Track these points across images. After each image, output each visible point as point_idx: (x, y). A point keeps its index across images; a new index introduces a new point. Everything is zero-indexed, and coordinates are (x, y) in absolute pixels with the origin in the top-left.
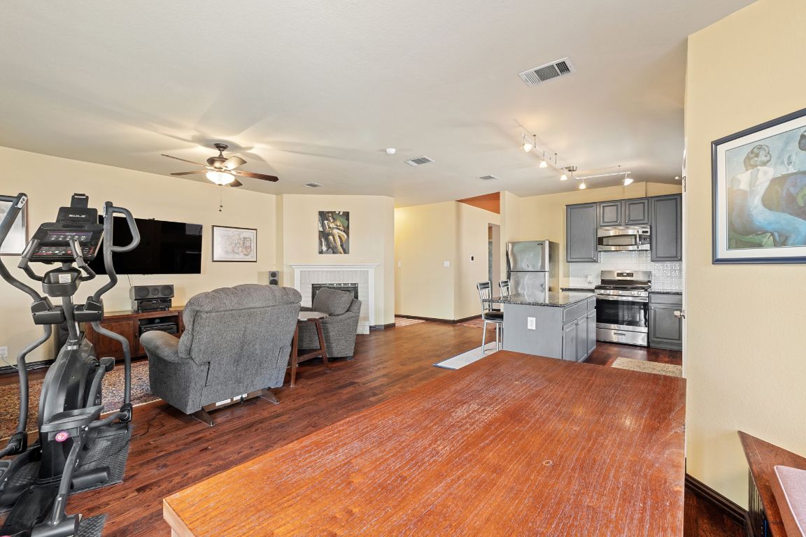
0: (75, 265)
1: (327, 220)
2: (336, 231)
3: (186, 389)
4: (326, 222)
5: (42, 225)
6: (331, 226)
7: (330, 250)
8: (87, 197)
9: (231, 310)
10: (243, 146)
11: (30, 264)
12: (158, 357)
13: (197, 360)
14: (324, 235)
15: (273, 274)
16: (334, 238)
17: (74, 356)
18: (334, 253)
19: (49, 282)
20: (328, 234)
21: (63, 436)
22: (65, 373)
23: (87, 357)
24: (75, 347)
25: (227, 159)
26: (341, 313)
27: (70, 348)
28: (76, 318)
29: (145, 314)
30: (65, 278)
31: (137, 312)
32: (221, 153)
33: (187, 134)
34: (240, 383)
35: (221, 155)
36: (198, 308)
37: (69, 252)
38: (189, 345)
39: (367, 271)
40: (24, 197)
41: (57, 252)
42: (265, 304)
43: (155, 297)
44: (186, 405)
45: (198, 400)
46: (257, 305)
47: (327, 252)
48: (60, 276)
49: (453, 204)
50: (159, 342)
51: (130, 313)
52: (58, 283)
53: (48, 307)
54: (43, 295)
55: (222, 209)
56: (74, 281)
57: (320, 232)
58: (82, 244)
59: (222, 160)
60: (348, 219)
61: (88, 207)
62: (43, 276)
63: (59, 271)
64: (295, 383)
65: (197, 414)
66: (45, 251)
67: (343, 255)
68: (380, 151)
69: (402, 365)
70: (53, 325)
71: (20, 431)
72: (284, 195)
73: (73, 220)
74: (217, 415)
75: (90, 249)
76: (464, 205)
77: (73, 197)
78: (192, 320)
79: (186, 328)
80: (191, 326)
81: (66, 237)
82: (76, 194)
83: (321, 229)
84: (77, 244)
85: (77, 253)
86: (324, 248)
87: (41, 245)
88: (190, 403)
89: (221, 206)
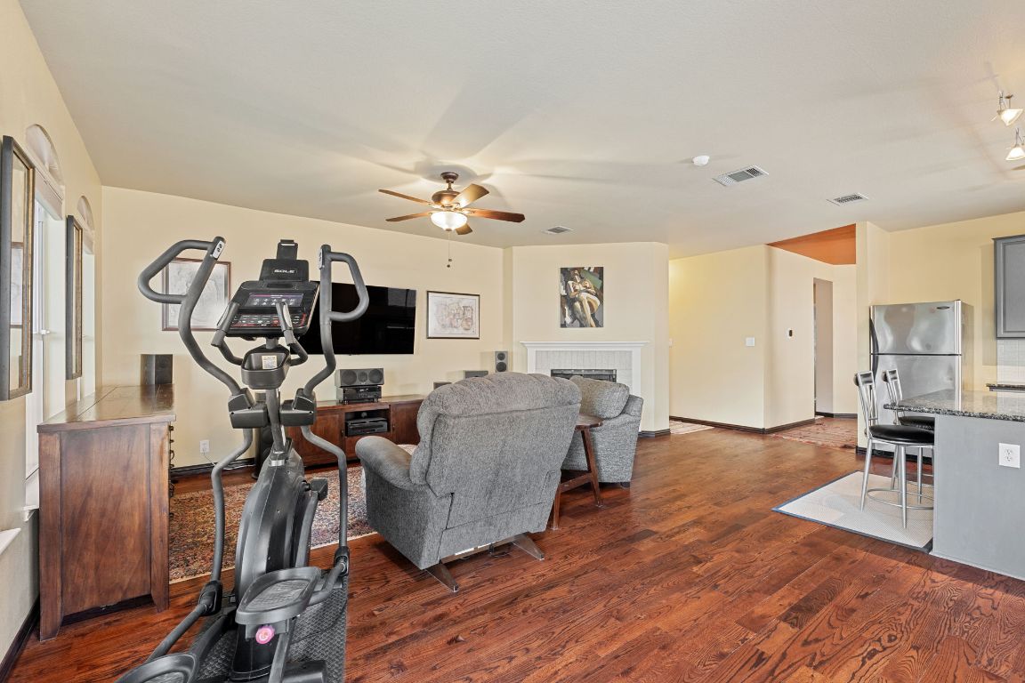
0: (282, 341)
1: (572, 279)
2: (584, 296)
3: (420, 532)
4: (570, 282)
5: (243, 284)
6: (577, 288)
7: (576, 322)
8: (296, 245)
9: (487, 414)
10: (478, 174)
11: (227, 339)
12: (379, 476)
13: (437, 490)
14: (568, 301)
15: (501, 356)
16: (582, 305)
17: (279, 476)
18: (582, 326)
19: (250, 368)
20: (574, 300)
21: (266, 634)
22: (268, 506)
23: (296, 476)
24: (281, 463)
25: (458, 193)
26: (612, 415)
27: (274, 463)
28: (282, 421)
29: (352, 406)
30: (270, 361)
31: (342, 403)
32: (450, 186)
33: (408, 161)
34: (491, 525)
35: (450, 188)
36: (441, 411)
37: (276, 322)
38: (425, 464)
39: (631, 352)
40: (221, 242)
41: (260, 322)
42: (532, 406)
43: (362, 384)
44: (420, 556)
45: (436, 549)
46: (522, 406)
47: (572, 325)
48: (263, 357)
49: (762, 249)
50: (382, 455)
51: (334, 404)
52: (261, 368)
53: (249, 405)
54: (242, 386)
55: (450, 263)
56: (280, 365)
57: (562, 296)
58: (293, 311)
59: (453, 194)
60: (601, 278)
61: (298, 259)
62: (243, 358)
63: (262, 350)
64: (558, 524)
65: (432, 569)
66: (246, 321)
67: (595, 329)
68: (682, 162)
69: (715, 504)
70: (254, 430)
71: (214, 579)
72: (515, 249)
73: (280, 276)
74: (459, 570)
75: (301, 317)
76: (778, 251)
77: (279, 245)
78: (431, 427)
79: (422, 438)
80: (429, 436)
81: (270, 302)
82: (283, 241)
83: (564, 293)
84: (285, 309)
85: (285, 323)
86: (568, 320)
87: (241, 311)
88: (425, 554)
89: (450, 260)
